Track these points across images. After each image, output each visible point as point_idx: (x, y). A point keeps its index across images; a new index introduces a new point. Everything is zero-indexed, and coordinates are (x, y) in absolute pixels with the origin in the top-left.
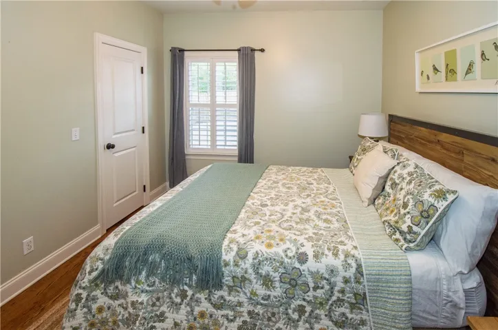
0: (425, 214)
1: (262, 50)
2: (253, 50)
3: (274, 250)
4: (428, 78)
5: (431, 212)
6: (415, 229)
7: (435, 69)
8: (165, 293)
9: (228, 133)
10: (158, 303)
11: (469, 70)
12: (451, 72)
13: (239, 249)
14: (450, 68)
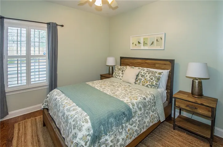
0: (158, 79)
1: (62, 26)
2: (57, 25)
3: (138, 100)
4: (136, 45)
5: (159, 78)
6: (157, 83)
7: (139, 43)
8: (117, 131)
9: (40, 73)
10: (116, 137)
11: (152, 43)
12: (145, 44)
13: (132, 104)
14: (145, 42)
